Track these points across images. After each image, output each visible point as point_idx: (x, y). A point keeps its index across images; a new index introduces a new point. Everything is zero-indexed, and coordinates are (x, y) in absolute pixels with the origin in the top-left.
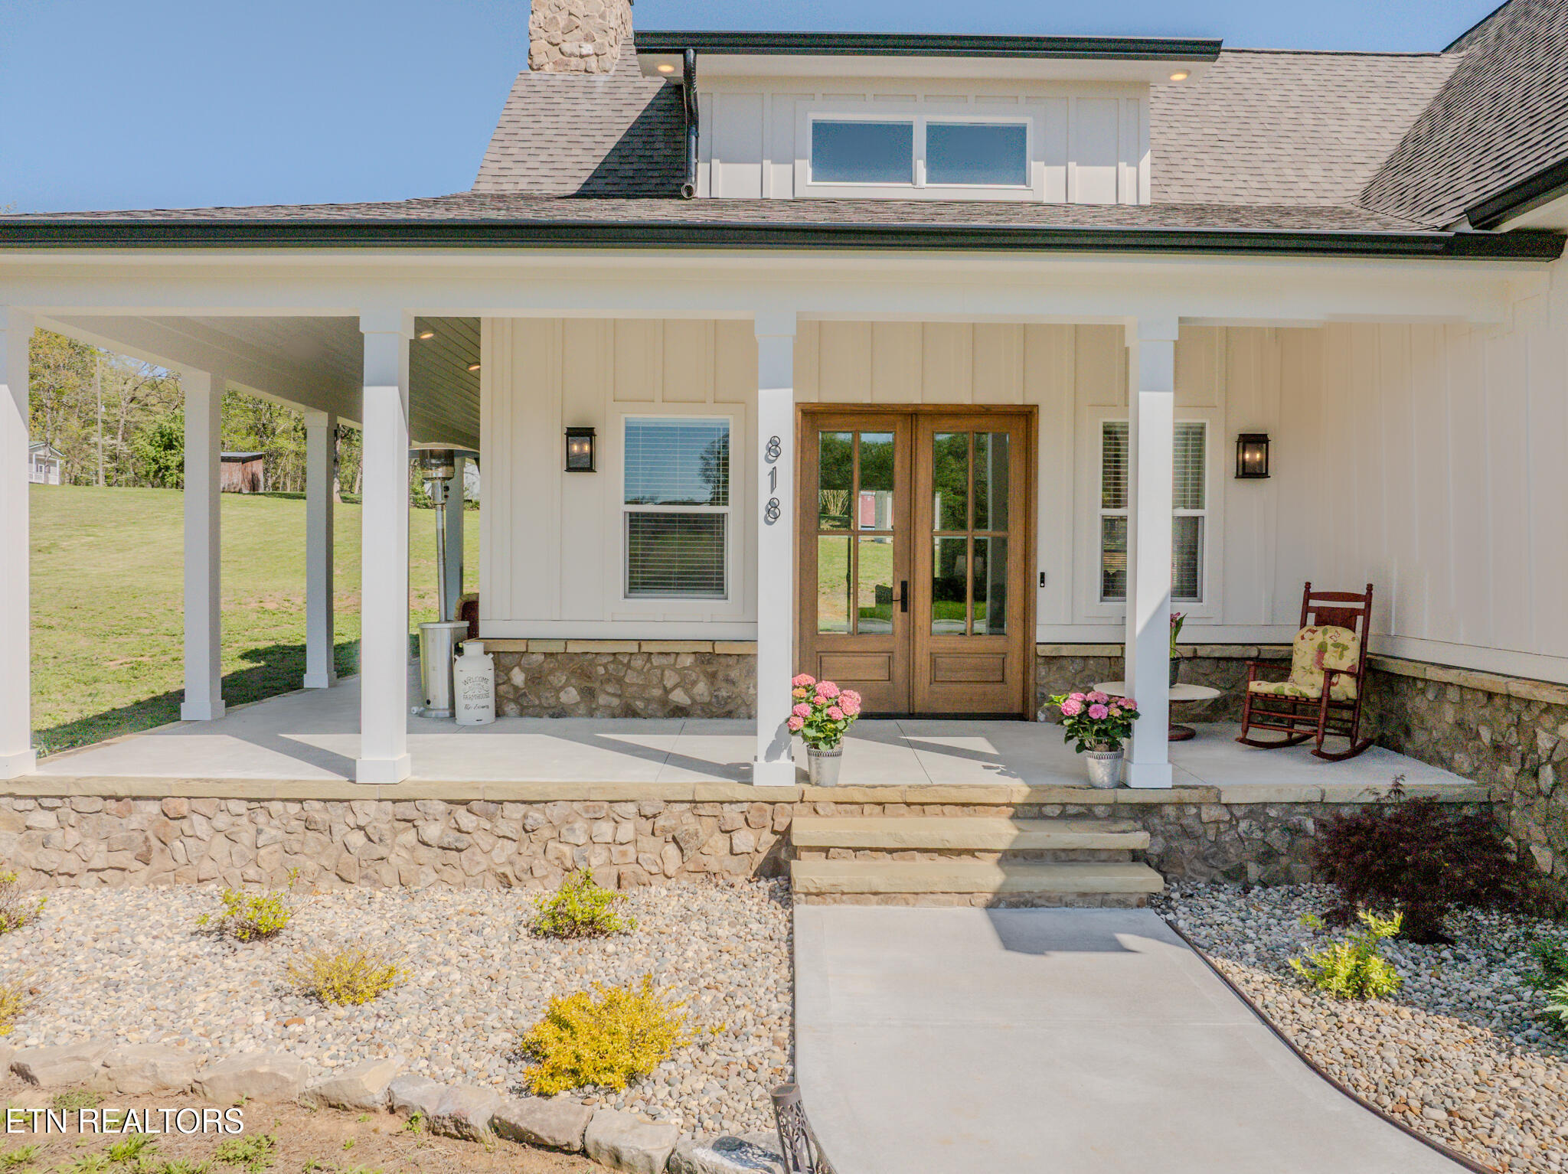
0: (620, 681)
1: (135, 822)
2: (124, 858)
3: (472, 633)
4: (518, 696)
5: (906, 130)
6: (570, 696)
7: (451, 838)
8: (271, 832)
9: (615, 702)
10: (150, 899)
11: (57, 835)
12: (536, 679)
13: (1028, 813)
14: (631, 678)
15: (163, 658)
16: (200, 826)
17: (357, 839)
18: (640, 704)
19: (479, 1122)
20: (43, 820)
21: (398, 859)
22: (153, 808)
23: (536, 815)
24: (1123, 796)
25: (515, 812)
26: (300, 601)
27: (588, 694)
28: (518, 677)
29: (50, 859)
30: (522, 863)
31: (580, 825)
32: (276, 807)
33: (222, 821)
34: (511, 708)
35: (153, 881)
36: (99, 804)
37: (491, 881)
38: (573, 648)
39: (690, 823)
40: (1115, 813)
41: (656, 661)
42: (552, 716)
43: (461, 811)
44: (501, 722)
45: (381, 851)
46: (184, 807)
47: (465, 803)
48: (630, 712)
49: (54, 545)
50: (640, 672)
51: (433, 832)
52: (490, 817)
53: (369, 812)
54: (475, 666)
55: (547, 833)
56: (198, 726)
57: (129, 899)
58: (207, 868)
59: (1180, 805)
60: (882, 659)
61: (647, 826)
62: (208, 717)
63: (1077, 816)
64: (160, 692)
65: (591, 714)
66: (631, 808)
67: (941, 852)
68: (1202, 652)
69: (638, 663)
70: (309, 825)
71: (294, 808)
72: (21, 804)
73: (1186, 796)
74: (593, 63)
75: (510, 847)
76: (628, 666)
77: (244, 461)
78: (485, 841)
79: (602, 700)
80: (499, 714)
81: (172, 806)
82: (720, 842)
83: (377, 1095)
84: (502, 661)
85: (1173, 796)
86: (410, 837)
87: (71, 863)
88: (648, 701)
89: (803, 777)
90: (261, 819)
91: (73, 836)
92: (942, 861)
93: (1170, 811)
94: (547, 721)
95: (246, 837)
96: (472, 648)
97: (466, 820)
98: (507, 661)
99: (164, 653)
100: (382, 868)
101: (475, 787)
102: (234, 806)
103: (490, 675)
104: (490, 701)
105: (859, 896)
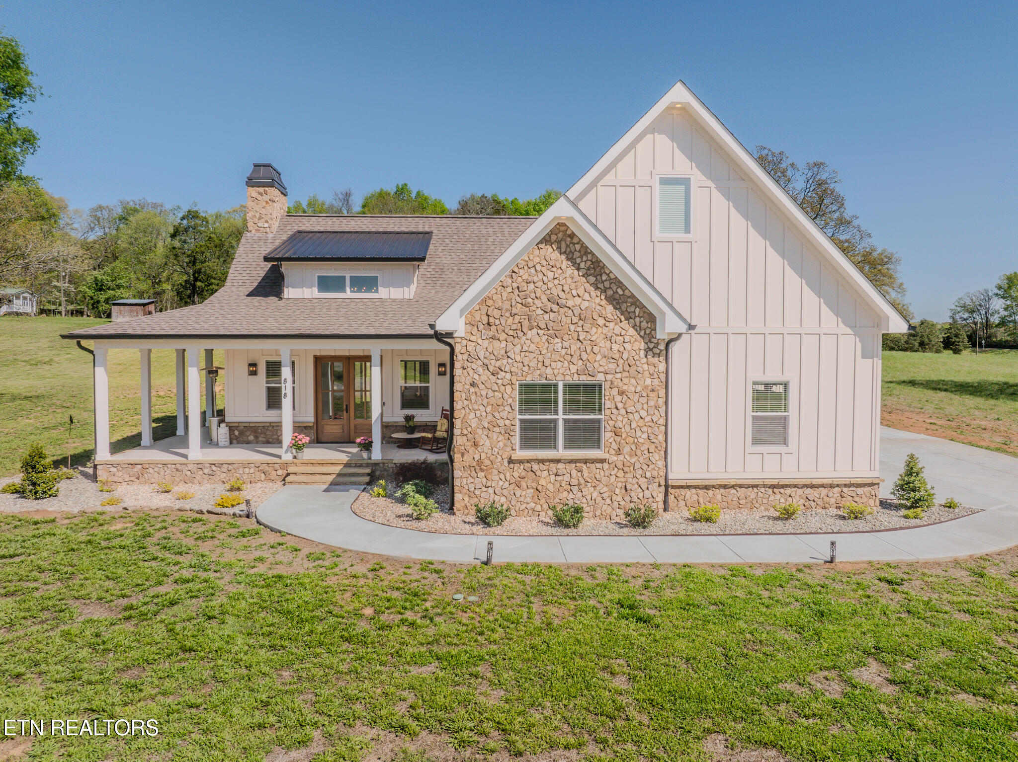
0: (265, 434)
1: (135, 470)
2: (133, 478)
3: (223, 421)
4: (237, 438)
5: (344, 277)
6: (251, 438)
7: (211, 472)
8: (168, 472)
9: (264, 439)
10: (139, 487)
11: (117, 473)
12: (242, 433)
13: (347, 465)
14: (268, 433)
15: (122, 422)
16: (151, 470)
17: (189, 473)
18: (271, 440)
19: (205, 511)
20: (113, 470)
21: (198, 477)
22: (140, 466)
23: (231, 467)
24: (369, 461)
25: (226, 466)
26: (175, 391)
27: (256, 437)
28: (236, 433)
29: (115, 479)
30: (228, 478)
31: (241, 469)
32: (169, 466)
33: (156, 469)
34: (235, 441)
35: (140, 484)
36: (127, 466)
37: (220, 482)
38: (251, 425)
39: (267, 468)
40: (368, 465)
41: (275, 428)
42: (247, 443)
43: (213, 466)
44: (232, 445)
45: (194, 476)
46: (147, 466)
47: (214, 464)
48: (268, 442)
49: (51, 360)
50: (271, 431)
51: (206, 471)
52: (220, 467)
53: (191, 467)
54: (223, 430)
55: (233, 471)
56: (146, 448)
57: (135, 487)
58: (153, 481)
59: (384, 463)
60: (341, 426)
61: (257, 469)
62: (149, 445)
63: (359, 466)
64: (125, 436)
65: (257, 443)
66: (253, 465)
67: (323, 474)
68: (428, 424)
69: (270, 428)
70: (177, 470)
71: (173, 466)
72: (108, 466)
73: (384, 461)
74: (268, 230)
75: (225, 474)
76: (267, 429)
77: (144, 305)
78: (219, 473)
79: (260, 439)
80: (231, 443)
81: (144, 466)
82: (274, 473)
83: (188, 508)
84: (231, 428)
85: (381, 461)
86: (201, 472)
87: (120, 480)
88: (273, 439)
89: (295, 457)
90: (166, 468)
91: (121, 473)
92: (323, 476)
93: (381, 465)
94: (245, 445)
95: (162, 473)
96: (223, 425)
97: (214, 468)
98: (233, 428)
99: (122, 420)
100: (195, 479)
101: (216, 461)
102: (159, 466)
103: (228, 433)
104: (228, 440)
105: (300, 483)
